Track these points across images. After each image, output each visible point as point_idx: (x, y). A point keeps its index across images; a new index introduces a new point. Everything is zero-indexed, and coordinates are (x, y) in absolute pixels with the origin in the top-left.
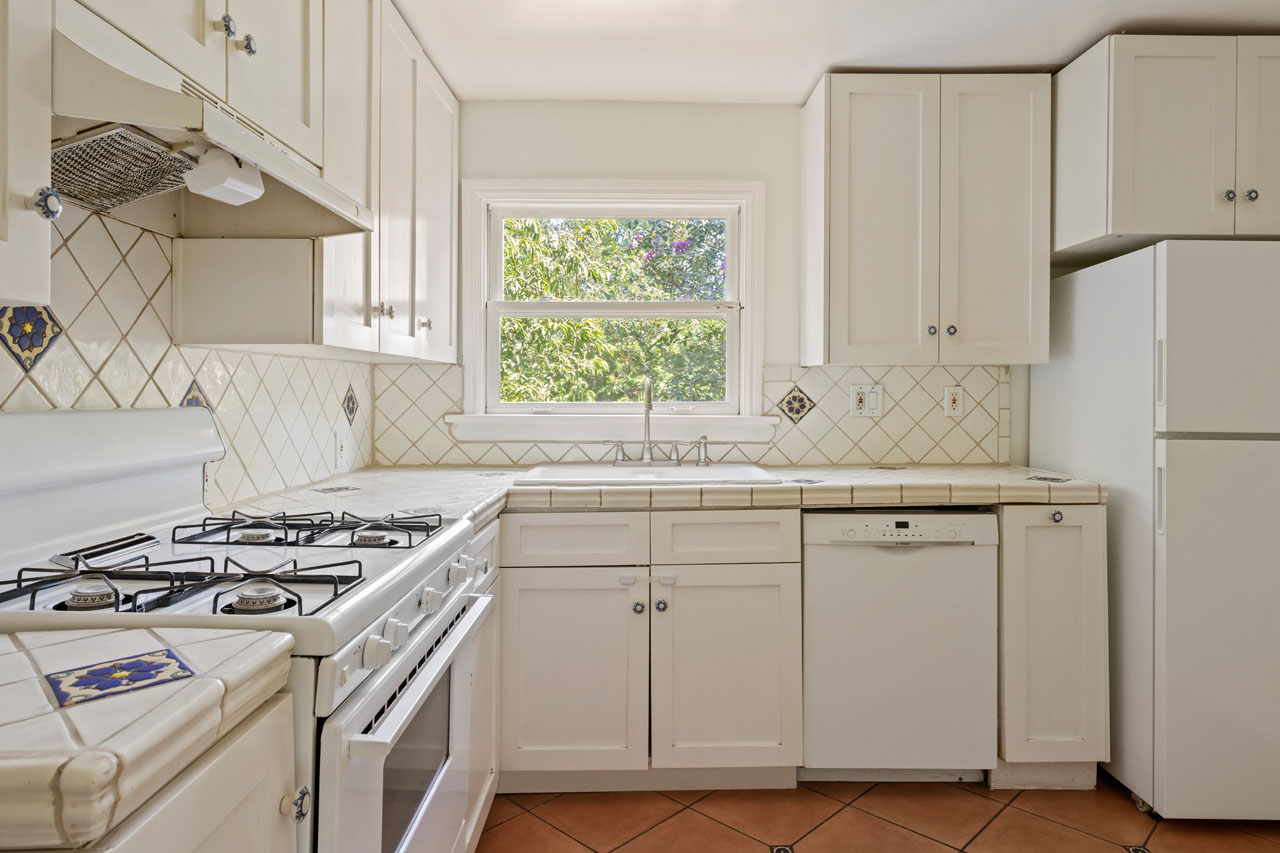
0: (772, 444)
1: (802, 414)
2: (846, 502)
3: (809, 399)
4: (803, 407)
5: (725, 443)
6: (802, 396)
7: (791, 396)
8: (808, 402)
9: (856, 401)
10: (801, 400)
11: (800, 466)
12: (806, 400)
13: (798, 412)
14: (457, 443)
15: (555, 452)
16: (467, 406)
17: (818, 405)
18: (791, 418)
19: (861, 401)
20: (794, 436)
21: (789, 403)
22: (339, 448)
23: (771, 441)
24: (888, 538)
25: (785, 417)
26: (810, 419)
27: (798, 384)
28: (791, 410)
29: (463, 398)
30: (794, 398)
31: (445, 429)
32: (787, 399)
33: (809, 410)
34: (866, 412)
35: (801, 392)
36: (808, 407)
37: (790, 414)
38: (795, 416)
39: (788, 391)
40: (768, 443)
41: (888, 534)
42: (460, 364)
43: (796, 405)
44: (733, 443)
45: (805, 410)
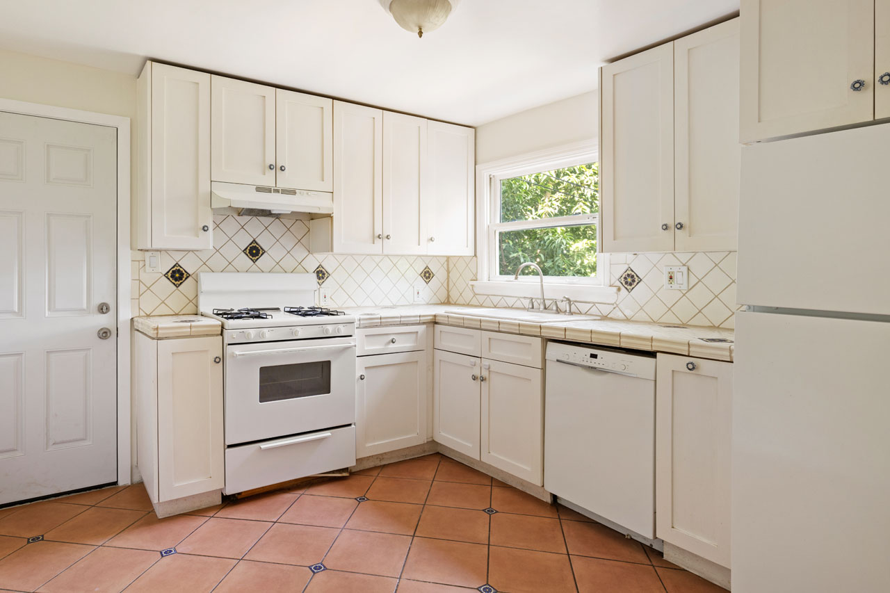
0: (616, 306)
1: (633, 286)
2: (561, 337)
3: (637, 276)
4: (634, 281)
5: (589, 303)
6: (633, 273)
7: (626, 273)
8: (637, 278)
9: (668, 278)
10: (633, 276)
11: (633, 321)
12: (635, 276)
13: (631, 284)
14: (475, 294)
15: (510, 302)
16: (479, 277)
17: (643, 280)
18: (626, 288)
19: (671, 278)
20: (629, 301)
21: (625, 278)
22: (416, 293)
23: (615, 303)
24: (585, 363)
25: (623, 288)
26: (639, 289)
27: (630, 266)
28: (626, 283)
29: (477, 272)
30: (628, 275)
31: (471, 287)
32: (624, 276)
33: (638, 283)
34: (675, 286)
35: (632, 271)
36: (637, 281)
37: (626, 286)
38: (629, 287)
39: (624, 270)
40: (613, 304)
41: (585, 361)
42: (475, 255)
43: (629, 280)
44: (593, 303)
45: (635, 283)
